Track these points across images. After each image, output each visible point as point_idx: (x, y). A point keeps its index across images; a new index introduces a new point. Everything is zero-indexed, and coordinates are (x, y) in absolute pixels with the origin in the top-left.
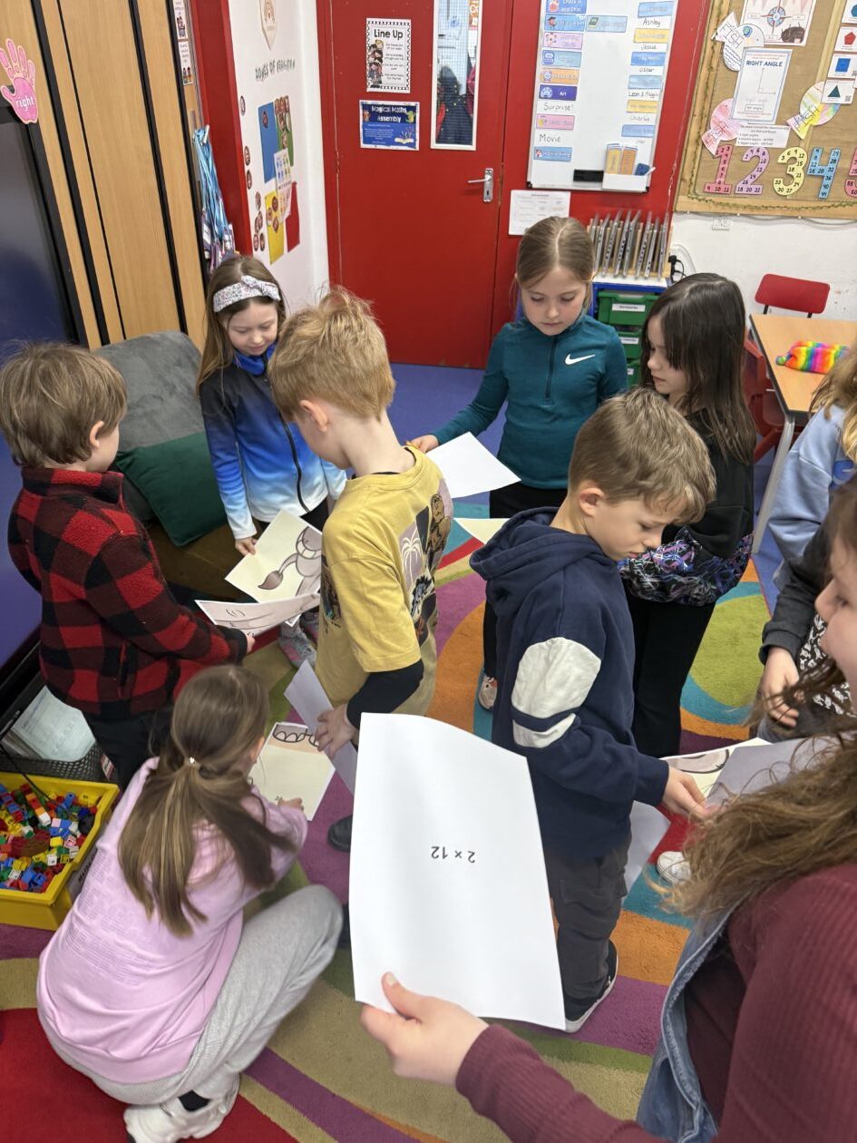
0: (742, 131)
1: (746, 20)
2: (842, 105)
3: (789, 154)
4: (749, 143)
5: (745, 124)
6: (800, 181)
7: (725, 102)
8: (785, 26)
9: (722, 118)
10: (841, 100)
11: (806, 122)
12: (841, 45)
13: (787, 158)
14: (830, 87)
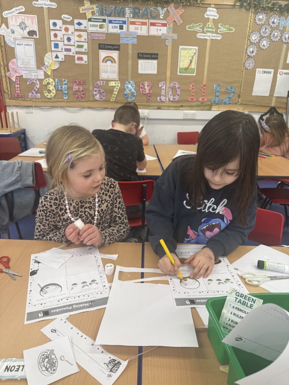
0: (24, 72)
1: (11, 27)
2: (61, 61)
3: (46, 81)
4: (29, 77)
5: (24, 69)
6: (54, 92)
7: (13, 60)
8: (28, 30)
9: (14, 67)
10: (60, 60)
11: (49, 68)
12: (53, 38)
13: (46, 82)
14: (54, 55)
